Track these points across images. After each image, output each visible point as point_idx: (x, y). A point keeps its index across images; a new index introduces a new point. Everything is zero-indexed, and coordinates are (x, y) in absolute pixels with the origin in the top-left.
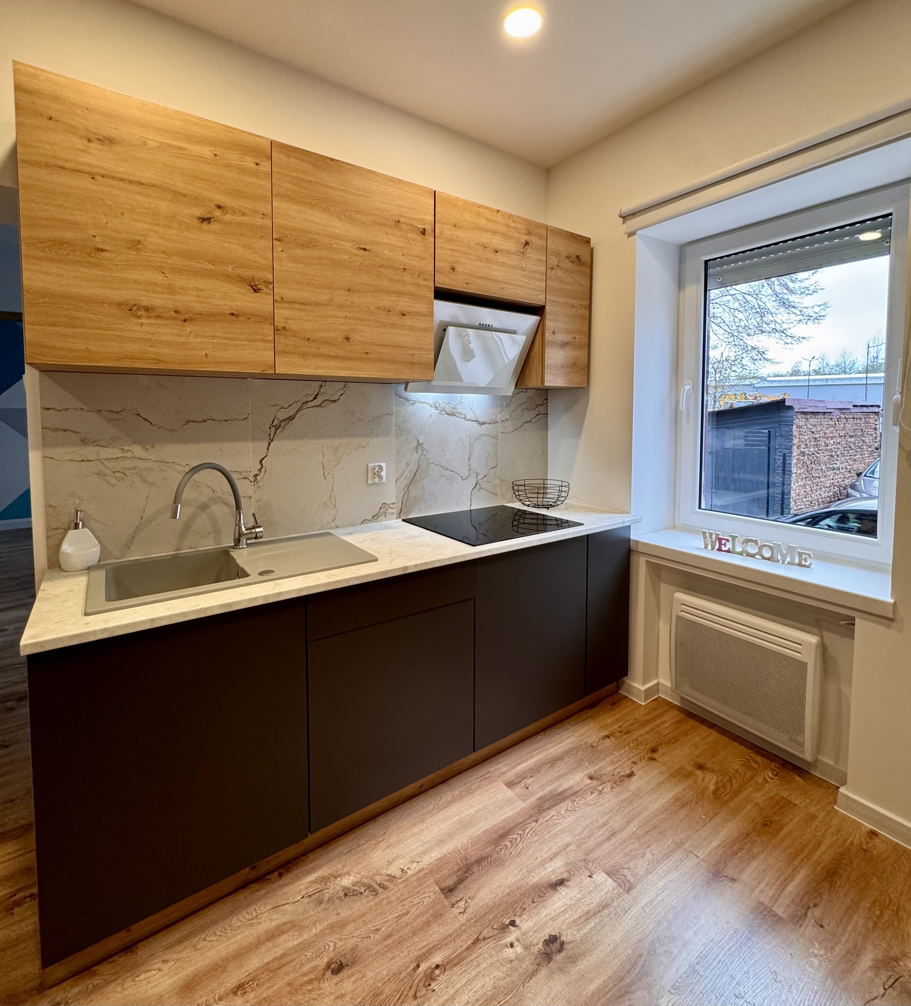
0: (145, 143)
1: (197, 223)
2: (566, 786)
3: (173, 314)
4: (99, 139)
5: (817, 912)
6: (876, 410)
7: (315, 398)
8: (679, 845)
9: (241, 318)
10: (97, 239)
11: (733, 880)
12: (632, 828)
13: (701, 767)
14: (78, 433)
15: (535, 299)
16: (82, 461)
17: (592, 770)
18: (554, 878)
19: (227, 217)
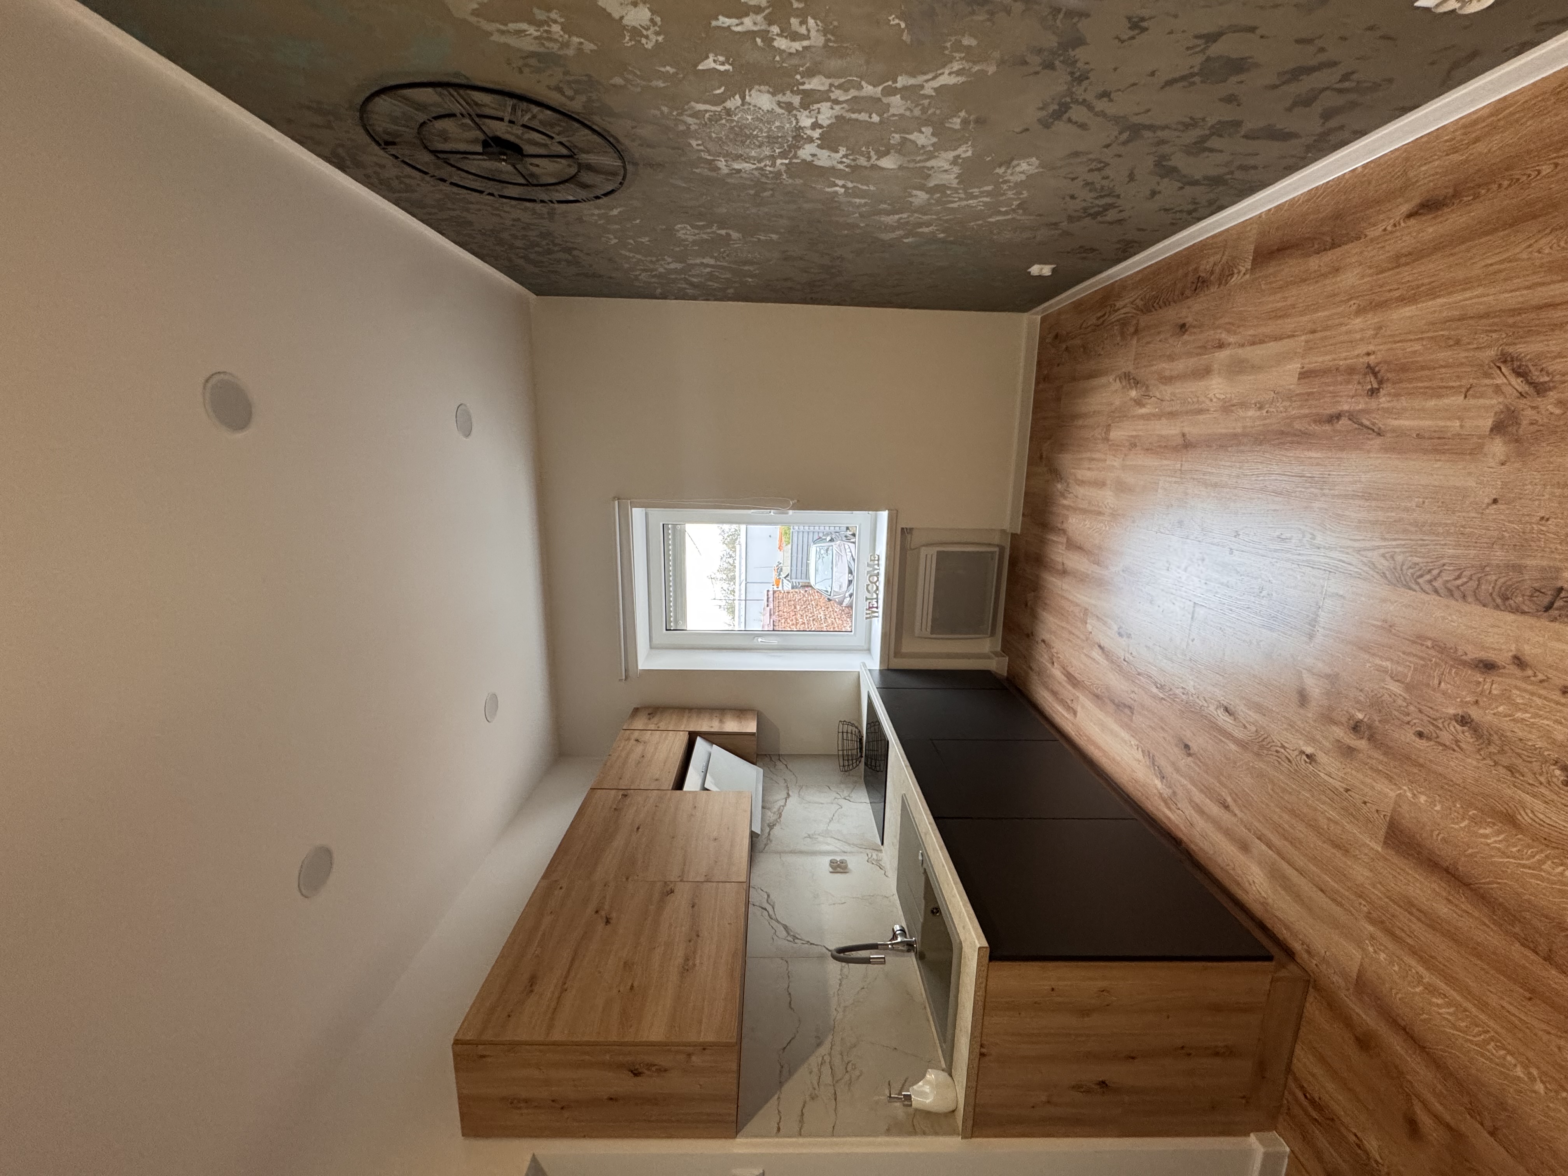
0: (537, 956)
1: (609, 927)
2: (1063, 677)
3: (691, 944)
4: (531, 986)
5: (1059, 525)
6: (771, 593)
7: (765, 909)
8: (1063, 597)
9: (696, 901)
10: (621, 989)
11: (1063, 564)
12: (1064, 624)
13: (1026, 605)
14: (805, 1102)
15: (683, 738)
16: (836, 1100)
17: (1049, 665)
18: (1100, 651)
19: (606, 907)
